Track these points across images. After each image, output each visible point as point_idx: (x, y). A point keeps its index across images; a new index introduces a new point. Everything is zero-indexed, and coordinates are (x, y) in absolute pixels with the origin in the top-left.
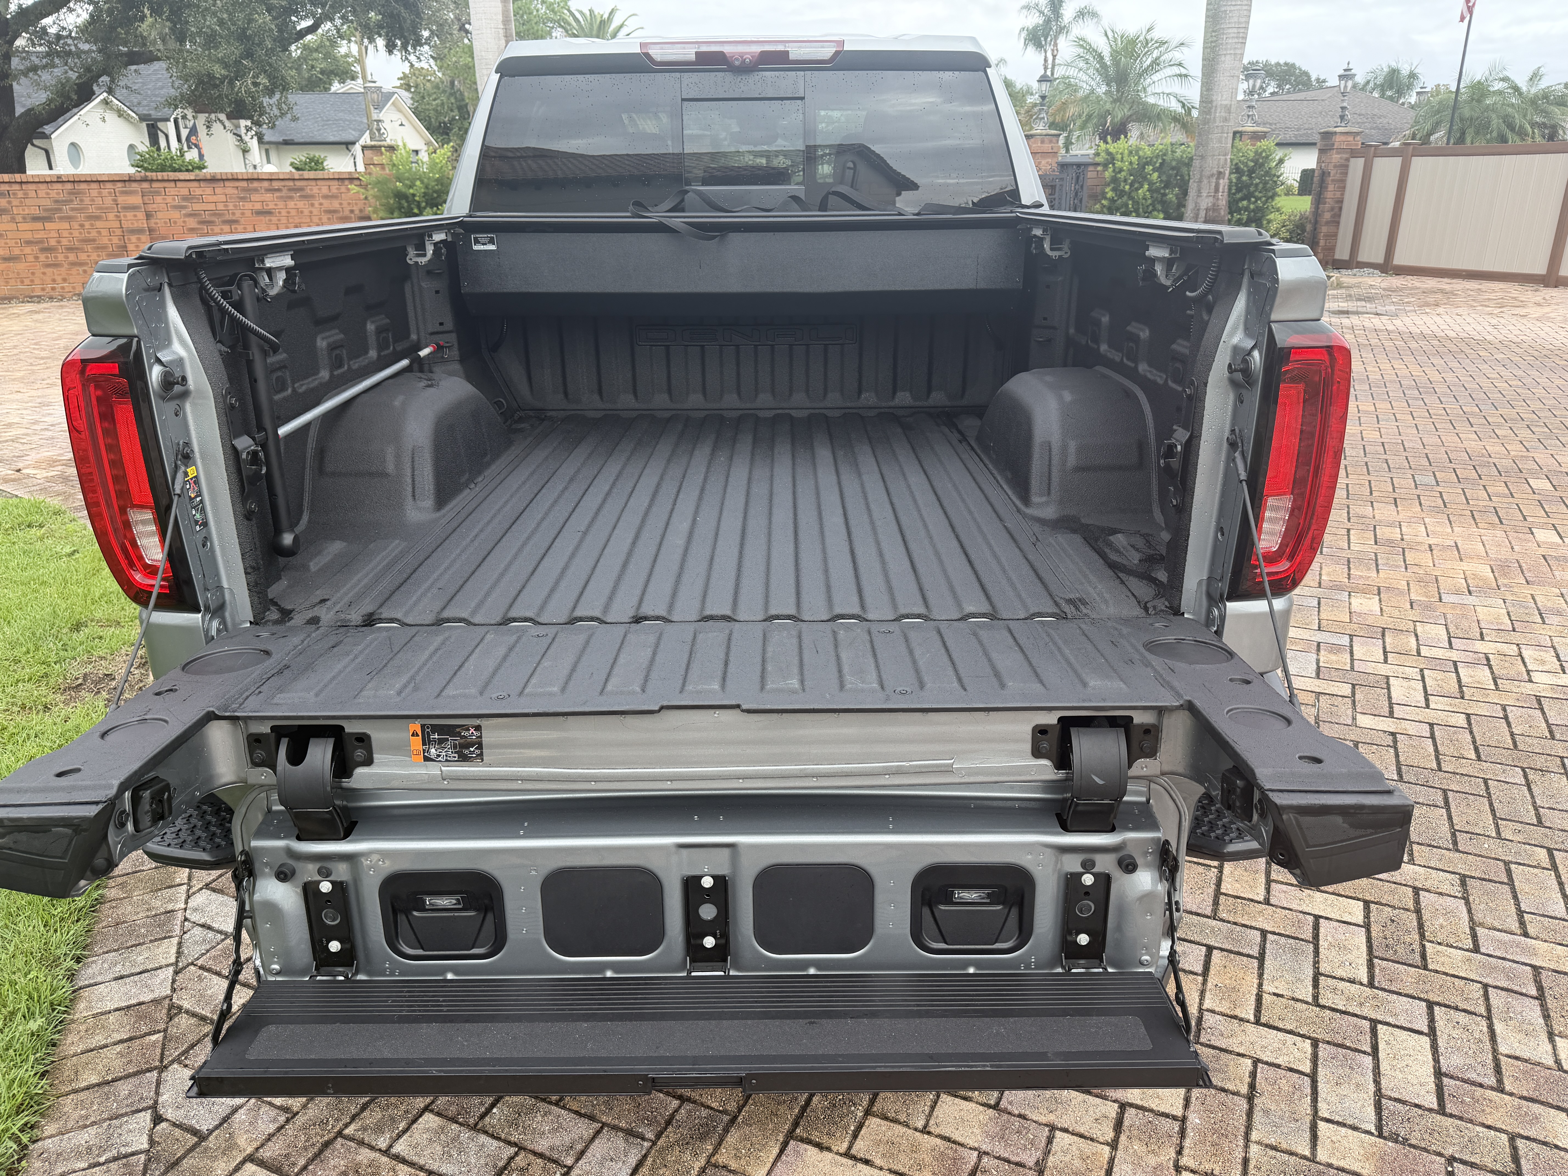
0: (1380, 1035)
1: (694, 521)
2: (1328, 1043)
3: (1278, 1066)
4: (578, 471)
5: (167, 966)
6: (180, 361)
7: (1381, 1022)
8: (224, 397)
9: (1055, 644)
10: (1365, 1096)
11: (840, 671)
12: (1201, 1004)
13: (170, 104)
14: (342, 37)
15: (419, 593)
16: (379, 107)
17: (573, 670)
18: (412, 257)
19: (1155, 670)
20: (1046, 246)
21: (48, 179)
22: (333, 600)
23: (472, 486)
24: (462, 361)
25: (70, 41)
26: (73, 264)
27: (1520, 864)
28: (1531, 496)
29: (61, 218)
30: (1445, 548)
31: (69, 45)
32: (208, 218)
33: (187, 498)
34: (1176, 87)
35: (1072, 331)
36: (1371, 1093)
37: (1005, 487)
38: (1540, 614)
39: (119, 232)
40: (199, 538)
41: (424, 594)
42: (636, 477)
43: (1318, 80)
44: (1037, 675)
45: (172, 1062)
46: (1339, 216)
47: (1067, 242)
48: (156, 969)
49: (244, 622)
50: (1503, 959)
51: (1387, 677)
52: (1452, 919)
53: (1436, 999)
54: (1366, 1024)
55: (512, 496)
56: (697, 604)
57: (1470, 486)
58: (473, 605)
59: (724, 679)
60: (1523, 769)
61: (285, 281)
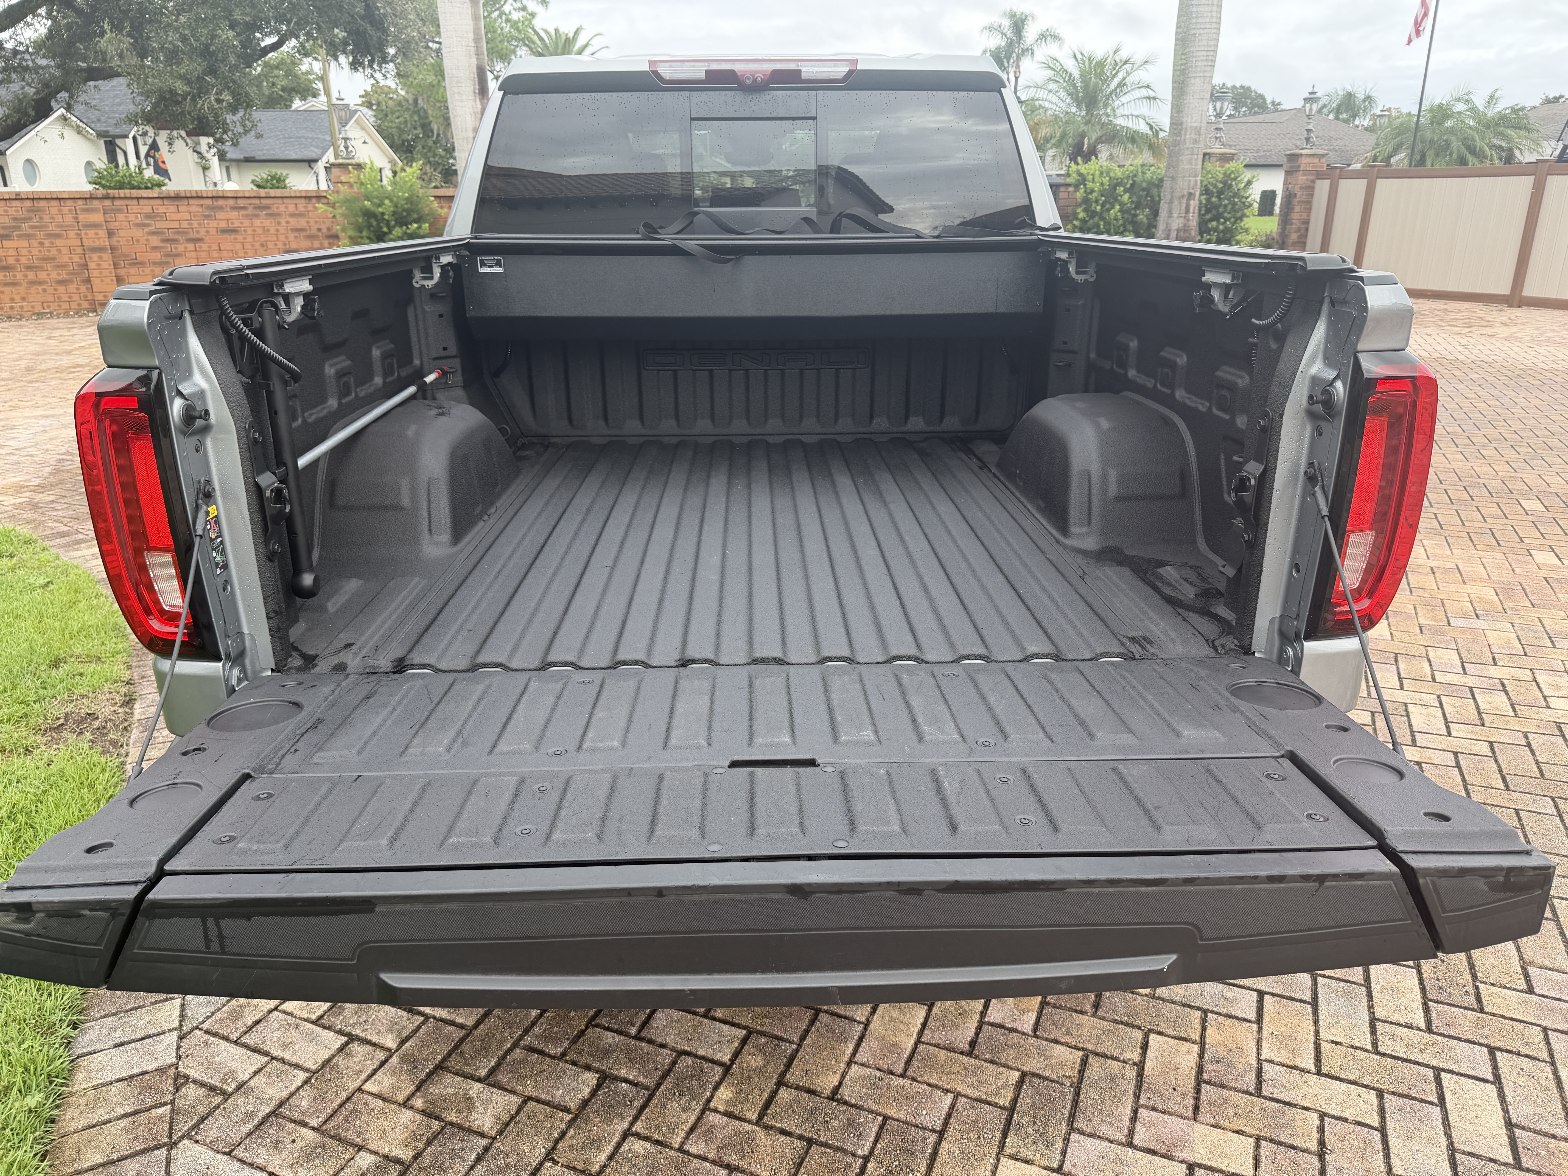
0: (1445, 1085)
1: (724, 555)
2: (1393, 1093)
3: (1346, 1120)
4: (593, 502)
5: (170, 1030)
6: (202, 393)
7: (1444, 1070)
8: (247, 432)
9: (1134, 688)
10: (1438, 1150)
11: (914, 721)
12: (1259, 1054)
13: (131, 121)
14: (306, 55)
15: (449, 636)
16: (344, 123)
17: (630, 721)
18: (418, 280)
19: (1247, 717)
20: (1072, 269)
21: (6, 197)
22: (358, 644)
23: (486, 518)
24: (466, 386)
25: (27, 56)
26: (32, 283)
27: (1562, 899)
28: (1525, 517)
29: (19, 236)
30: (1447, 570)
31: (26, 61)
32: (172, 236)
33: (208, 539)
34: (1144, 109)
35: (1093, 355)
36: (1444, 1148)
37: (1038, 516)
38: (1550, 638)
39: (79, 250)
40: (220, 582)
41: (454, 637)
42: (654, 508)
43: (1273, 103)
44: (1124, 722)
45: (182, 1138)
46: (1306, 236)
47: (1094, 264)
48: (159, 1034)
49: (265, 669)
50: (1559, 1000)
51: (1406, 704)
52: (1502, 958)
53: (1497, 1045)
54: (1430, 1073)
55: (529, 529)
56: (743, 645)
57: (1463, 507)
58: (509, 648)
59: (792, 730)
60: (1553, 799)
61: (303, 307)
